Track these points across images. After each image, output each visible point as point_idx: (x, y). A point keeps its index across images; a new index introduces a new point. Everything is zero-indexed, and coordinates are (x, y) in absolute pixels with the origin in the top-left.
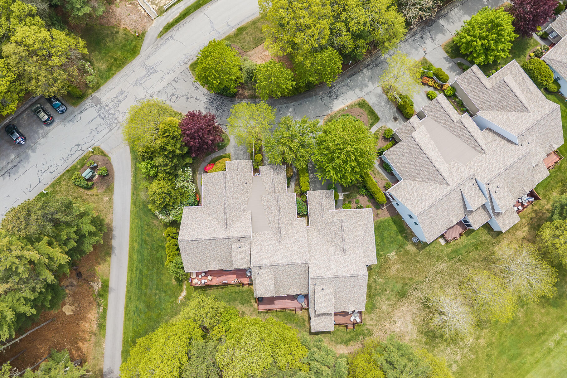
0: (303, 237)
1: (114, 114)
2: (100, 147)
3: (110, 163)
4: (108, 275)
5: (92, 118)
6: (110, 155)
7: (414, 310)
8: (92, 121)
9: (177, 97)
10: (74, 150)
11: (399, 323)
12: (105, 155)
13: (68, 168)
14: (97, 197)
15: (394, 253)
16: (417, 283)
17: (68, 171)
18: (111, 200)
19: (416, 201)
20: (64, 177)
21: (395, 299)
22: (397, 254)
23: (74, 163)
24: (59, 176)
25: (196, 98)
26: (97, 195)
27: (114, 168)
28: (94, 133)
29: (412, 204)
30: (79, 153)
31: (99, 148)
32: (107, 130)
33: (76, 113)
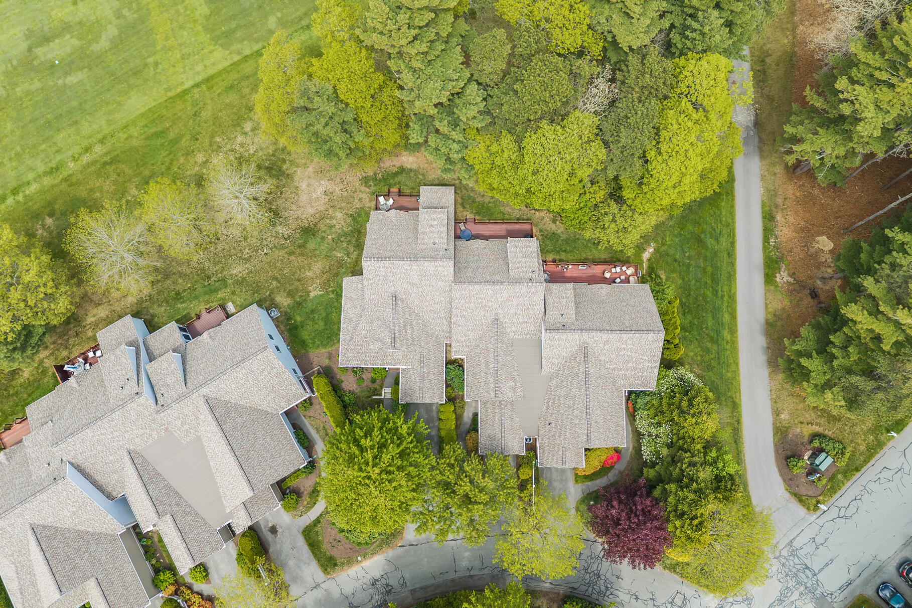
0: (459, 325)
1: (787, 575)
2: (806, 511)
3: (784, 481)
4: (767, 291)
5: (826, 569)
6: (787, 495)
7: (294, 207)
8: (827, 565)
9: (672, 603)
10: (852, 509)
11: (320, 191)
12: (795, 495)
13: (858, 474)
14: (801, 419)
15: (312, 295)
16: (282, 247)
17: (857, 470)
18: (777, 413)
19: (266, 373)
20: (862, 459)
21: (321, 226)
22: (308, 292)
23: (848, 484)
24: (872, 462)
25: (637, 598)
26: (801, 423)
27: (776, 470)
28: (820, 540)
29: (272, 368)
30: (843, 502)
31: (808, 509)
32: (797, 544)
33: (858, 582)
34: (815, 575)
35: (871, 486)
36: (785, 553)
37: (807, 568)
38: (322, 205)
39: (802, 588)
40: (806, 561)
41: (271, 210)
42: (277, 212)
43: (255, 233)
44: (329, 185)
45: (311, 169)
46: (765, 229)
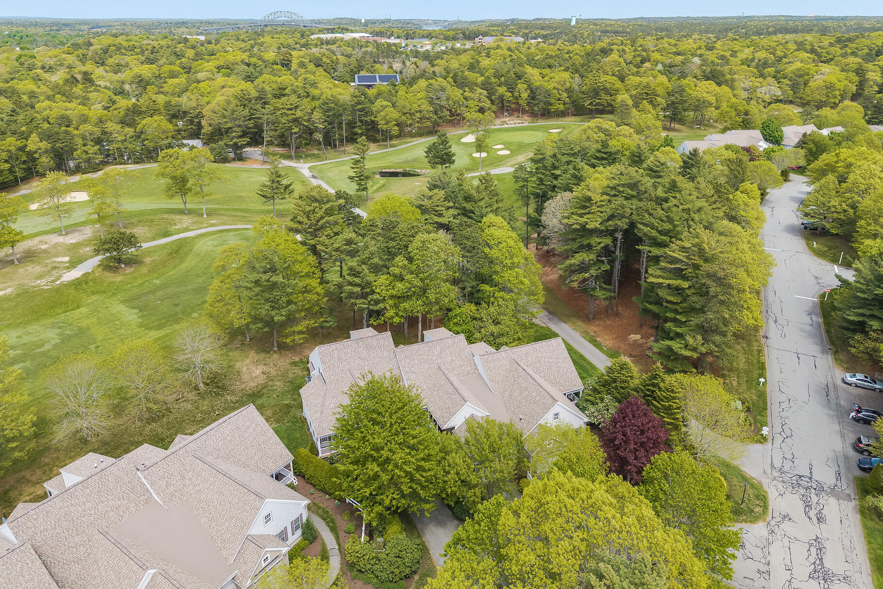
1: (793, 488)
5: (813, 471)
6: (739, 443)
8: (810, 468)
10: (788, 431)
12: (744, 440)
13: (769, 411)
17: (765, 410)
20: (761, 403)
21: (265, 391)
24: (769, 402)
28: (788, 456)
31: (761, 443)
32: (777, 465)
34: (810, 478)
35: (783, 414)
36: (775, 474)
37: (801, 476)
38: (262, 380)
39: (813, 491)
40: (796, 472)
41: (218, 387)
42: (223, 388)
43: (205, 403)
44: (265, 369)
45: (248, 361)
46: (595, 346)
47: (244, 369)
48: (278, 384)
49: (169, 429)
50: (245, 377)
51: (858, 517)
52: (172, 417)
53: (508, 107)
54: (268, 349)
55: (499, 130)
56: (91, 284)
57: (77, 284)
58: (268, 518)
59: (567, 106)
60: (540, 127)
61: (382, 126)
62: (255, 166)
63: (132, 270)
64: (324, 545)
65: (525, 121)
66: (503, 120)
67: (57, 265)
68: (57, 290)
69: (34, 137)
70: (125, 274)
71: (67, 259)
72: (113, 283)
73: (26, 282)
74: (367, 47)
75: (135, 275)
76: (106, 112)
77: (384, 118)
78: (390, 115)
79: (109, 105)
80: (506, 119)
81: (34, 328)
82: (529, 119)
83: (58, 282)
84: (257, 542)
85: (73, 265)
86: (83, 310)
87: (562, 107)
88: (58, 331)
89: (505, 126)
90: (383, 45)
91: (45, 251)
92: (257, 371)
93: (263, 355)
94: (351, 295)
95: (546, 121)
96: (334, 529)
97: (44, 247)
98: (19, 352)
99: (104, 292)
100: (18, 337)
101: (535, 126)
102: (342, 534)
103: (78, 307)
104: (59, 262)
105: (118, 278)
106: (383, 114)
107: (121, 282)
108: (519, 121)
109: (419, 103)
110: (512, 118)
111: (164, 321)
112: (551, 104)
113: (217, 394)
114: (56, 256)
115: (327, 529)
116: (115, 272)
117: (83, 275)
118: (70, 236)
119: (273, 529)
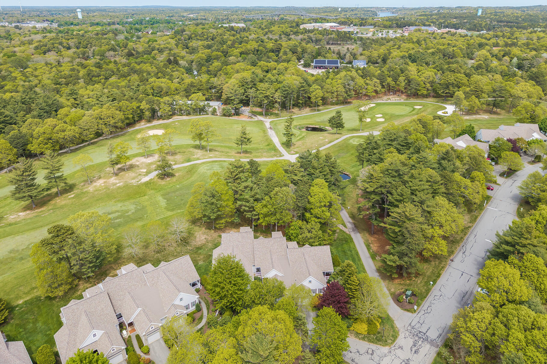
1: (413, 336)
3: (400, 307)
6: (402, 311)
7: (194, 242)
8: (428, 330)
9: (367, 352)
10: (429, 310)
12: (406, 310)
13: (426, 299)
14: (398, 289)
17: (425, 298)
20: (425, 294)
22: (198, 263)
23: (424, 302)
24: (429, 294)
25: (351, 352)
27: (395, 304)
28: (421, 322)
30: (425, 308)
31: (412, 313)
32: (413, 324)
33: (443, 334)
34: (425, 334)
35: (433, 302)
36: (409, 328)
37: (420, 332)
38: (204, 242)
39: (422, 339)
40: (419, 330)
41: (186, 242)
42: (187, 243)
43: (179, 248)
44: (207, 237)
45: (201, 232)
46: (368, 248)
47: (198, 236)
48: (210, 244)
49: (163, 257)
50: (198, 239)
51: (435, 355)
52: (166, 252)
53: (392, 89)
54: (210, 228)
55: (384, 104)
56: (152, 184)
57: (147, 184)
58: (181, 299)
59: (429, 91)
60: (409, 103)
61: (313, 100)
62: (244, 119)
63: (169, 179)
64: (203, 313)
65: (402, 99)
66: (388, 97)
67: (140, 173)
68: (138, 186)
69: (144, 102)
70: (166, 181)
71: (145, 170)
72: (160, 185)
73: (128, 180)
74: (331, 34)
75: (170, 182)
76: (178, 85)
77: (315, 96)
78: (318, 94)
79: (180, 81)
80: (390, 97)
81: (127, 203)
82: (405, 97)
83: (139, 182)
84: (176, 307)
85: (147, 173)
86: (146, 197)
87: (425, 92)
88: (135, 206)
89: (389, 101)
90: (342, 33)
91: (138, 166)
92: (203, 237)
93: (207, 230)
94: (245, 211)
95: (415, 99)
96: (208, 309)
97: (138, 163)
98: (120, 214)
99: (156, 189)
100: (121, 207)
101: (407, 103)
102: (210, 311)
103: (145, 196)
104: (142, 172)
105: (162, 182)
106: (314, 93)
107: (164, 184)
108: (398, 99)
109: (337, 86)
110: (395, 96)
111: (175, 207)
112: (419, 90)
113: (185, 245)
114: (141, 169)
115: (206, 308)
116: (162, 179)
117: (150, 180)
118: (149, 159)
119: (184, 303)
